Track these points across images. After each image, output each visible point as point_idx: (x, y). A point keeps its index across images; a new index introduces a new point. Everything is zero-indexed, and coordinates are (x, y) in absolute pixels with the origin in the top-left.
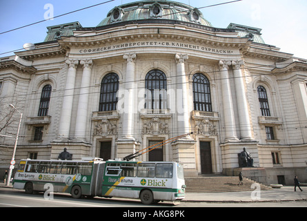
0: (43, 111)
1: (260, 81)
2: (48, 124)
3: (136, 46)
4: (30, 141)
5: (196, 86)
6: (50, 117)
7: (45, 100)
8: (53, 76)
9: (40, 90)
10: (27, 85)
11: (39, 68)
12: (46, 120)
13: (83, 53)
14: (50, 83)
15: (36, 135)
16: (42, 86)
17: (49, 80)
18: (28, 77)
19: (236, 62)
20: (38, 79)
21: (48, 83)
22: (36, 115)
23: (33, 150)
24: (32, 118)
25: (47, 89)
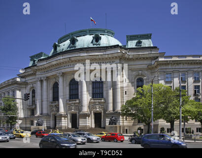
0: (33, 102)
1: (139, 75)
2: (35, 108)
6: (36, 105)
8: (34, 85)
10: (25, 90)
13: (42, 73)
20: (29, 87)
21: (33, 89)
22: (31, 104)
24: (29, 106)
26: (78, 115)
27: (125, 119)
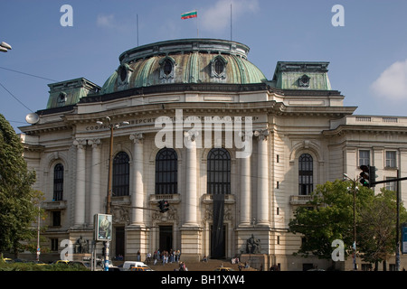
0: (58, 195)
1: (304, 148)
2: (64, 209)
3: (142, 124)
4: (49, 227)
5: (212, 164)
6: (66, 201)
7: (58, 181)
8: (63, 155)
9: (52, 170)
10: (37, 165)
11: (47, 145)
12: (62, 205)
13: (90, 130)
14: (61, 162)
15: (54, 221)
16: (54, 165)
17: (59, 159)
18: (37, 156)
19: (260, 132)
20: (47, 157)
21: (58, 162)
22: (51, 200)
23: (53, 236)
24: (48, 203)
25: (59, 169)
26: (175, 229)
27: (276, 242)
